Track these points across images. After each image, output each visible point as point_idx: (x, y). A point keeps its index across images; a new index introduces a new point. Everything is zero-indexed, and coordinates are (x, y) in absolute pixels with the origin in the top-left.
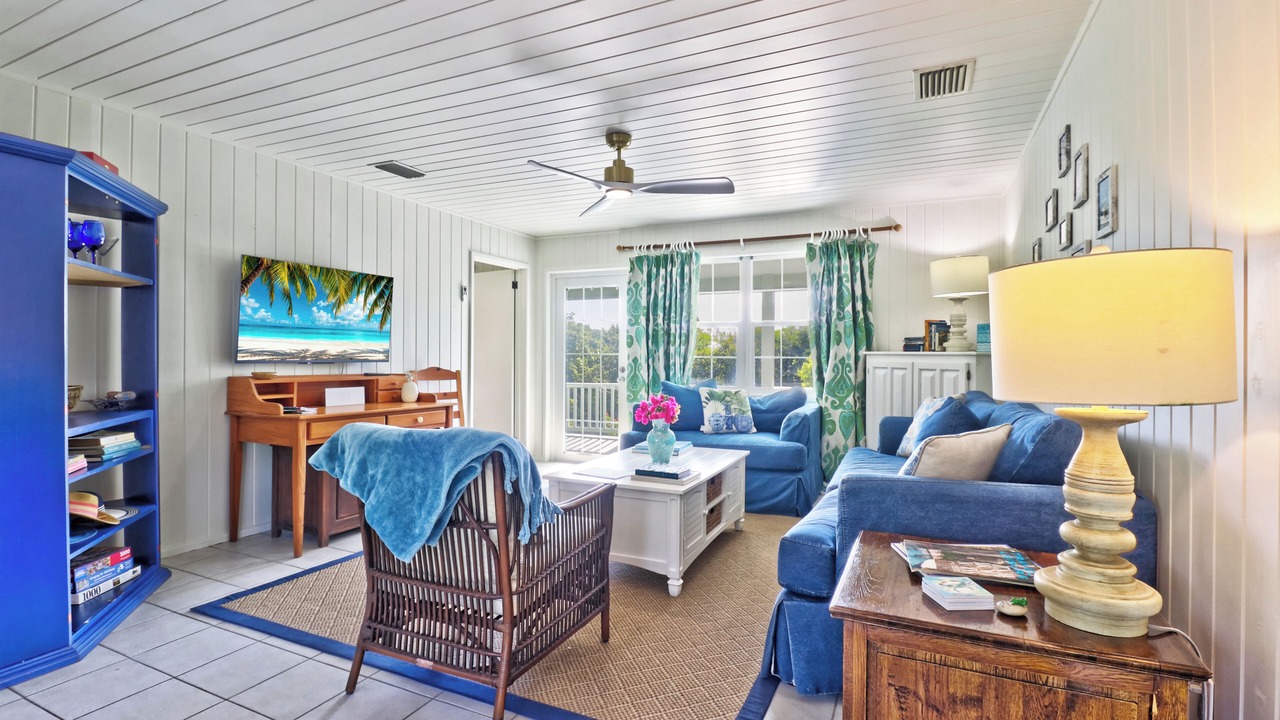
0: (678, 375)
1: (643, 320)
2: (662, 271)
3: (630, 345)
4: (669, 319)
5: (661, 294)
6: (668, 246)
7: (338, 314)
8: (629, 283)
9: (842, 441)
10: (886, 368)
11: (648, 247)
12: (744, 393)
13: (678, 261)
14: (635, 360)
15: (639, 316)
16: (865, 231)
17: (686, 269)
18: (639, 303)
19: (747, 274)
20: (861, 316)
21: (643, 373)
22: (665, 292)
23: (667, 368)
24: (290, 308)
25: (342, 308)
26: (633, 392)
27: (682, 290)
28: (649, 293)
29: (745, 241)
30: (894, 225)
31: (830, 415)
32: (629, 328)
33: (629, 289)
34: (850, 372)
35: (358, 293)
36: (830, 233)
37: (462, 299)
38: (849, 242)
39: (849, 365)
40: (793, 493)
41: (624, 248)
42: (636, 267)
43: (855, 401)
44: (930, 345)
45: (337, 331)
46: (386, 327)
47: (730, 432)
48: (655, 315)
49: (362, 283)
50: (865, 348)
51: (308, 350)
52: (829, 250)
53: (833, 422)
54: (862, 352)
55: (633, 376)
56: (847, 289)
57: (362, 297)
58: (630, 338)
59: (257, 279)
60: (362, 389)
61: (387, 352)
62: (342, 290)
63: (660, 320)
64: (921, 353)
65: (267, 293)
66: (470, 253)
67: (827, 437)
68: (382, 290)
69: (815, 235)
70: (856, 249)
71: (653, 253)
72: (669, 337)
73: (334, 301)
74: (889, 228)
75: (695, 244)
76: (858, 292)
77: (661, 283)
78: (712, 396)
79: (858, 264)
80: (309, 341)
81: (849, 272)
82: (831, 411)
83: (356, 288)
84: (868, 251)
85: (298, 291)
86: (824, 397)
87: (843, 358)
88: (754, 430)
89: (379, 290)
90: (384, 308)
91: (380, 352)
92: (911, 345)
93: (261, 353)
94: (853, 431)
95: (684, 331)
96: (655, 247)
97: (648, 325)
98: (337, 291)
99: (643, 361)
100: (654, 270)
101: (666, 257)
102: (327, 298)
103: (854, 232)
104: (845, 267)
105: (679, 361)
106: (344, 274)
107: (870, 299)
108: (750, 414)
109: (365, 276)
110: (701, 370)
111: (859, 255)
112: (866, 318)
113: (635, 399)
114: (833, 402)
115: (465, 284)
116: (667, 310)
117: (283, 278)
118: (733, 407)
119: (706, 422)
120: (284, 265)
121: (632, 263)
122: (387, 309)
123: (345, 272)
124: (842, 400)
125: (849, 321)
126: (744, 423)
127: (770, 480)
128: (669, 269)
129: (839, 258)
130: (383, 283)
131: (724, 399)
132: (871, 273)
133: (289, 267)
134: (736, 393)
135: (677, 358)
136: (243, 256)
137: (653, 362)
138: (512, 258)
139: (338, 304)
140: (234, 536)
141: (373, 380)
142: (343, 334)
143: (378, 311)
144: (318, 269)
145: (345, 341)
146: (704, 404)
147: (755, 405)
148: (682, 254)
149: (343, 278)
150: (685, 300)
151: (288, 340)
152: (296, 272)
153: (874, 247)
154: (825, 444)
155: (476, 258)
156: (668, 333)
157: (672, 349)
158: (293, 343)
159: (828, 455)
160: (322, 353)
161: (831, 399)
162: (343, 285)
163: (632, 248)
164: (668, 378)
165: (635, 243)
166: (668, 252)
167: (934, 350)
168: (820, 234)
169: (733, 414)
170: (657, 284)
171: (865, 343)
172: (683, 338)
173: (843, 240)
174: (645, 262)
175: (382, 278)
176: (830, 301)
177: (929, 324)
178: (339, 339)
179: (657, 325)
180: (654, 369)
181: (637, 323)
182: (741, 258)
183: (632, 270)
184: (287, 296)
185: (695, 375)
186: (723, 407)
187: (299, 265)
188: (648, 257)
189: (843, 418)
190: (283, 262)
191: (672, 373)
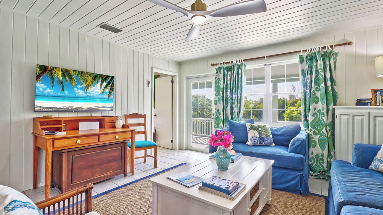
0: (237, 117)
1: (221, 93)
2: (229, 73)
3: (216, 104)
4: (232, 93)
5: (229, 82)
6: (232, 62)
7: (88, 91)
8: (216, 78)
9: (320, 151)
10: (349, 115)
11: (224, 63)
12: (268, 126)
13: (236, 68)
14: (218, 110)
15: (220, 92)
16: (331, 47)
17: (240, 71)
18: (220, 86)
19: (268, 73)
20: (330, 88)
21: (222, 116)
22: (231, 82)
23: (232, 114)
24: (63, 88)
25: (89, 89)
26: (217, 124)
27: (238, 81)
28: (224, 83)
29: (267, 57)
30: (348, 42)
31: (313, 138)
32: (216, 97)
33: (216, 81)
34: (324, 116)
35: (97, 82)
36: (311, 49)
37: (148, 86)
38: (322, 53)
39: (323, 113)
40: (298, 181)
41: (214, 64)
42: (218, 72)
43: (327, 131)
44: (376, 103)
45: (86, 98)
46: (112, 97)
47: (261, 145)
48: (226, 91)
49: (99, 78)
50: (332, 104)
51: (72, 107)
52: (311, 58)
53: (315, 142)
54: (331, 107)
55: (217, 117)
56: (322, 75)
57: (99, 84)
58: (216, 101)
59: (45, 75)
60: (98, 122)
61: (111, 108)
62: (89, 81)
63: (228, 94)
64: (369, 107)
65: (51, 81)
66: (152, 68)
67: (311, 149)
68: (109, 81)
69: (303, 51)
70: (326, 56)
71: (226, 65)
72: (232, 101)
73: (85, 86)
74: (345, 44)
75: (244, 60)
76: (328, 76)
77: (229, 77)
78: (252, 128)
79: (328, 63)
80: (73, 103)
81: (322, 67)
82: (313, 136)
83: (96, 80)
84: (333, 56)
85: (67, 81)
86: (309, 129)
87: (320, 110)
88: (274, 144)
89: (107, 81)
90: (110, 89)
91: (108, 108)
92: (360, 103)
93: (49, 108)
94: (327, 146)
95: (239, 98)
96: (227, 63)
97: (223, 96)
98: (87, 81)
99: (221, 111)
100: (226, 72)
101: (231, 67)
102: (82, 84)
103: (325, 48)
104: (320, 65)
105: (237, 111)
106: (90, 74)
107: (335, 79)
108: (271, 136)
109: (101, 75)
110: (247, 115)
111: (328, 58)
112: (333, 90)
113: (218, 127)
114: (314, 132)
115: (150, 80)
116: (231, 89)
117: (59, 75)
118: (263, 133)
119: (249, 140)
120: (59, 69)
121: (217, 70)
122: (112, 89)
123: (90, 73)
124: (320, 131)
125: (323, 91)
126: (268, 141)
127: (285, 173)
128: (232, 72)
129: (317, 61)
130: (109, 79)
131: (258, 129)
132: (335, 67)
133: (62, 70)
134: (264, 126)
135: (236, 110)
136: (37, 65)
137: (226, 111)
138: (171, 71)
139: (88, 87)
140: (35, 187)
141: (103, 119)
142: (90, 100)
143: (107, 90)
144: (77, 72)
145: (91, 103)
146: (248, 131)
147: (274, 132)
148: (238, 65)
149: (90, 76)
150: (240, 85)
151: (62, 102)
152: (66, 73)
153: (336, 54)
154: (310, 152)
155: (155, 70)
156: (232, 99)
157: (234, 106)
158: (65, 104)
159: (313, 158)
160: (79, 108)
161: (313, 130)
162: (90, 79)
163: (217, 64)
164: (232, 119)
165: (218, 62)
166: (232, 65)
167: (379, 105)
168: (306, 51)
169: (263, 137)
170: (227, 78)
171: (332, 102)
172: (239, 101)
173: (319, 52)
174: (222, 70)
175: (109, 76)
176: (311, 82)
177: (375, 91)
178: (88, 102)
179: (227, 96)
180: (226, 114)
181: (219, 95)
182: (265, 65)
183: (217, 73)
184: (61, 83)
185: (244, 116)
186: (258, 133)
187: (67, 70)
188: (223, 68)
189: (320, 140)
190: (59, 68)
191: (234, 116)
